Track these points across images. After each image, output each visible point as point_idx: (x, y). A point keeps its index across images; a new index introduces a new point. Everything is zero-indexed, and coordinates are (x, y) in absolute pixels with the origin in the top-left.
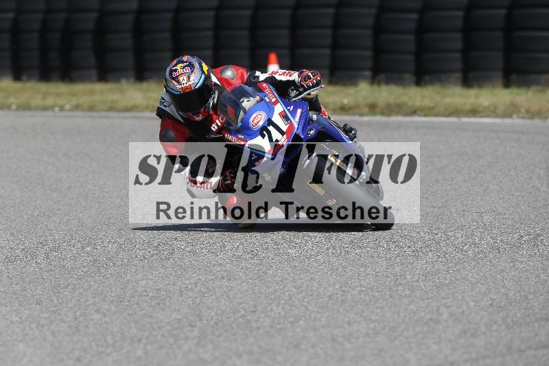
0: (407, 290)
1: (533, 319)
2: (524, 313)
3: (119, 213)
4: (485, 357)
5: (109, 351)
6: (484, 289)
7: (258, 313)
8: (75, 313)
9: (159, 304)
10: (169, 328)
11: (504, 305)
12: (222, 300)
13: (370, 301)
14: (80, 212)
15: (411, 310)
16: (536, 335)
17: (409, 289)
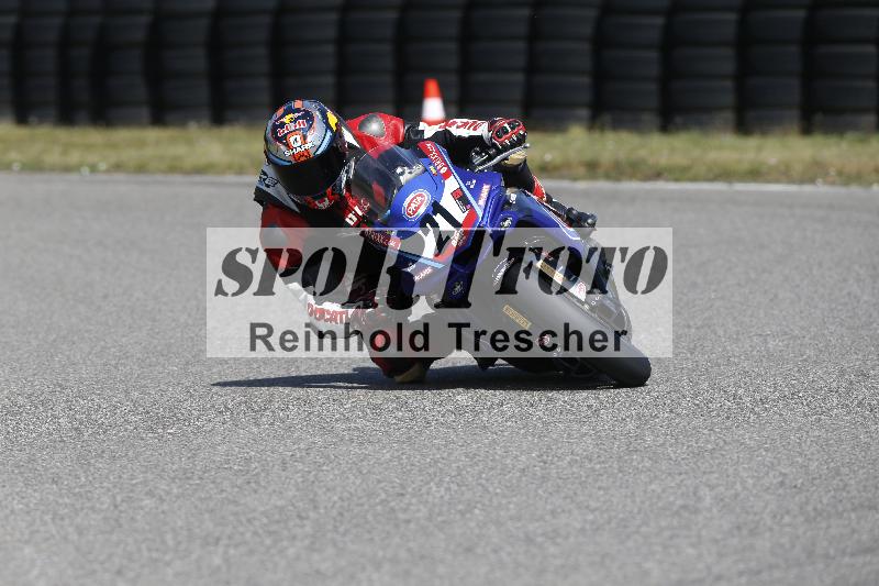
0: (646, 459)
1: (849, 506)
2: (834, 497)
3: (186, 336)
4: (771, 567)
5: (167, 558)
6: (769, 457)
7: (408, 496)
8: (114, 497)
9: (249, 483)
10: (265, 520)
11: (802, 483)
12: (350, 475)
13: (587, 477)
14: (124, 336)
15: (653, 491)
16: (854, 531)
17: (650, 459)
